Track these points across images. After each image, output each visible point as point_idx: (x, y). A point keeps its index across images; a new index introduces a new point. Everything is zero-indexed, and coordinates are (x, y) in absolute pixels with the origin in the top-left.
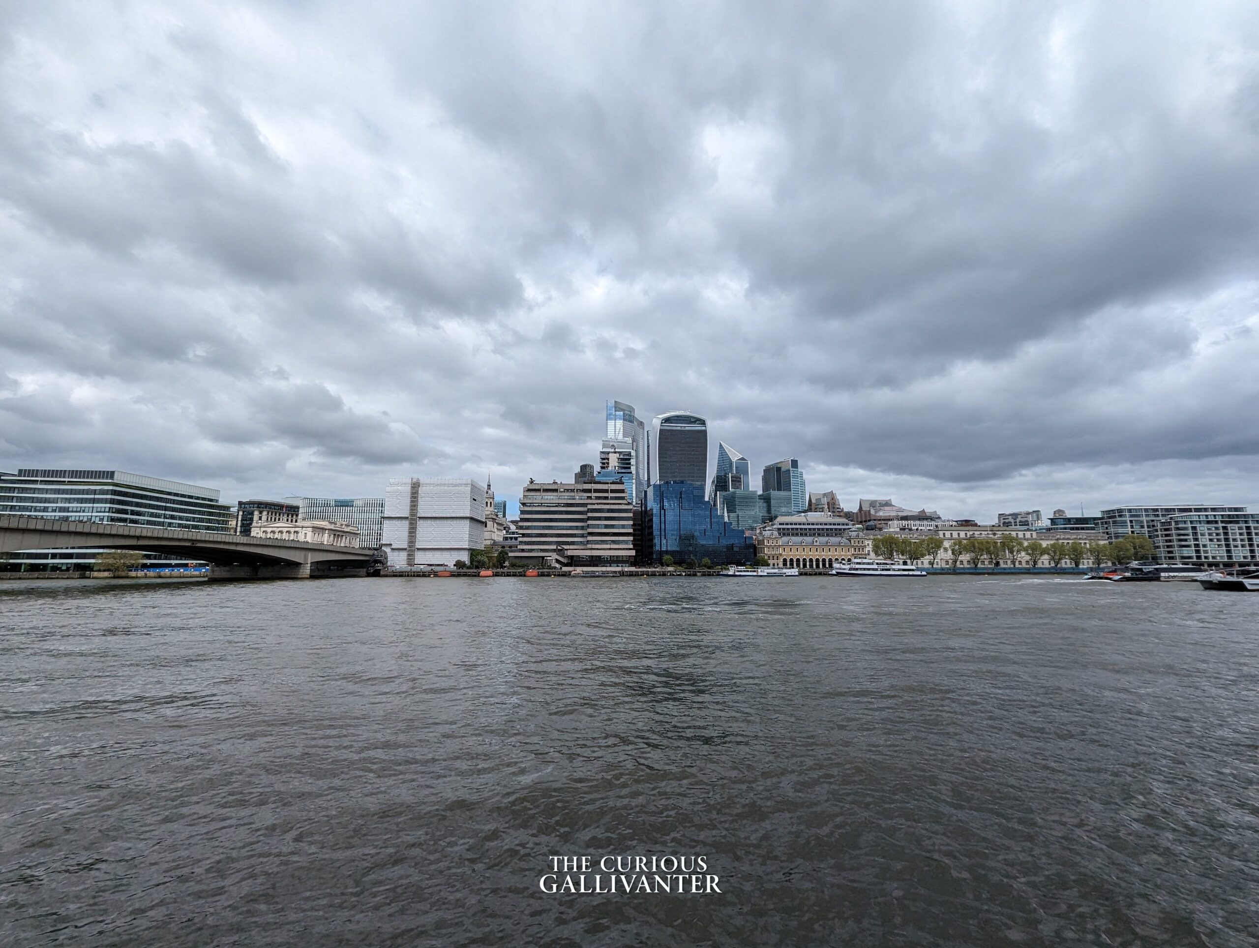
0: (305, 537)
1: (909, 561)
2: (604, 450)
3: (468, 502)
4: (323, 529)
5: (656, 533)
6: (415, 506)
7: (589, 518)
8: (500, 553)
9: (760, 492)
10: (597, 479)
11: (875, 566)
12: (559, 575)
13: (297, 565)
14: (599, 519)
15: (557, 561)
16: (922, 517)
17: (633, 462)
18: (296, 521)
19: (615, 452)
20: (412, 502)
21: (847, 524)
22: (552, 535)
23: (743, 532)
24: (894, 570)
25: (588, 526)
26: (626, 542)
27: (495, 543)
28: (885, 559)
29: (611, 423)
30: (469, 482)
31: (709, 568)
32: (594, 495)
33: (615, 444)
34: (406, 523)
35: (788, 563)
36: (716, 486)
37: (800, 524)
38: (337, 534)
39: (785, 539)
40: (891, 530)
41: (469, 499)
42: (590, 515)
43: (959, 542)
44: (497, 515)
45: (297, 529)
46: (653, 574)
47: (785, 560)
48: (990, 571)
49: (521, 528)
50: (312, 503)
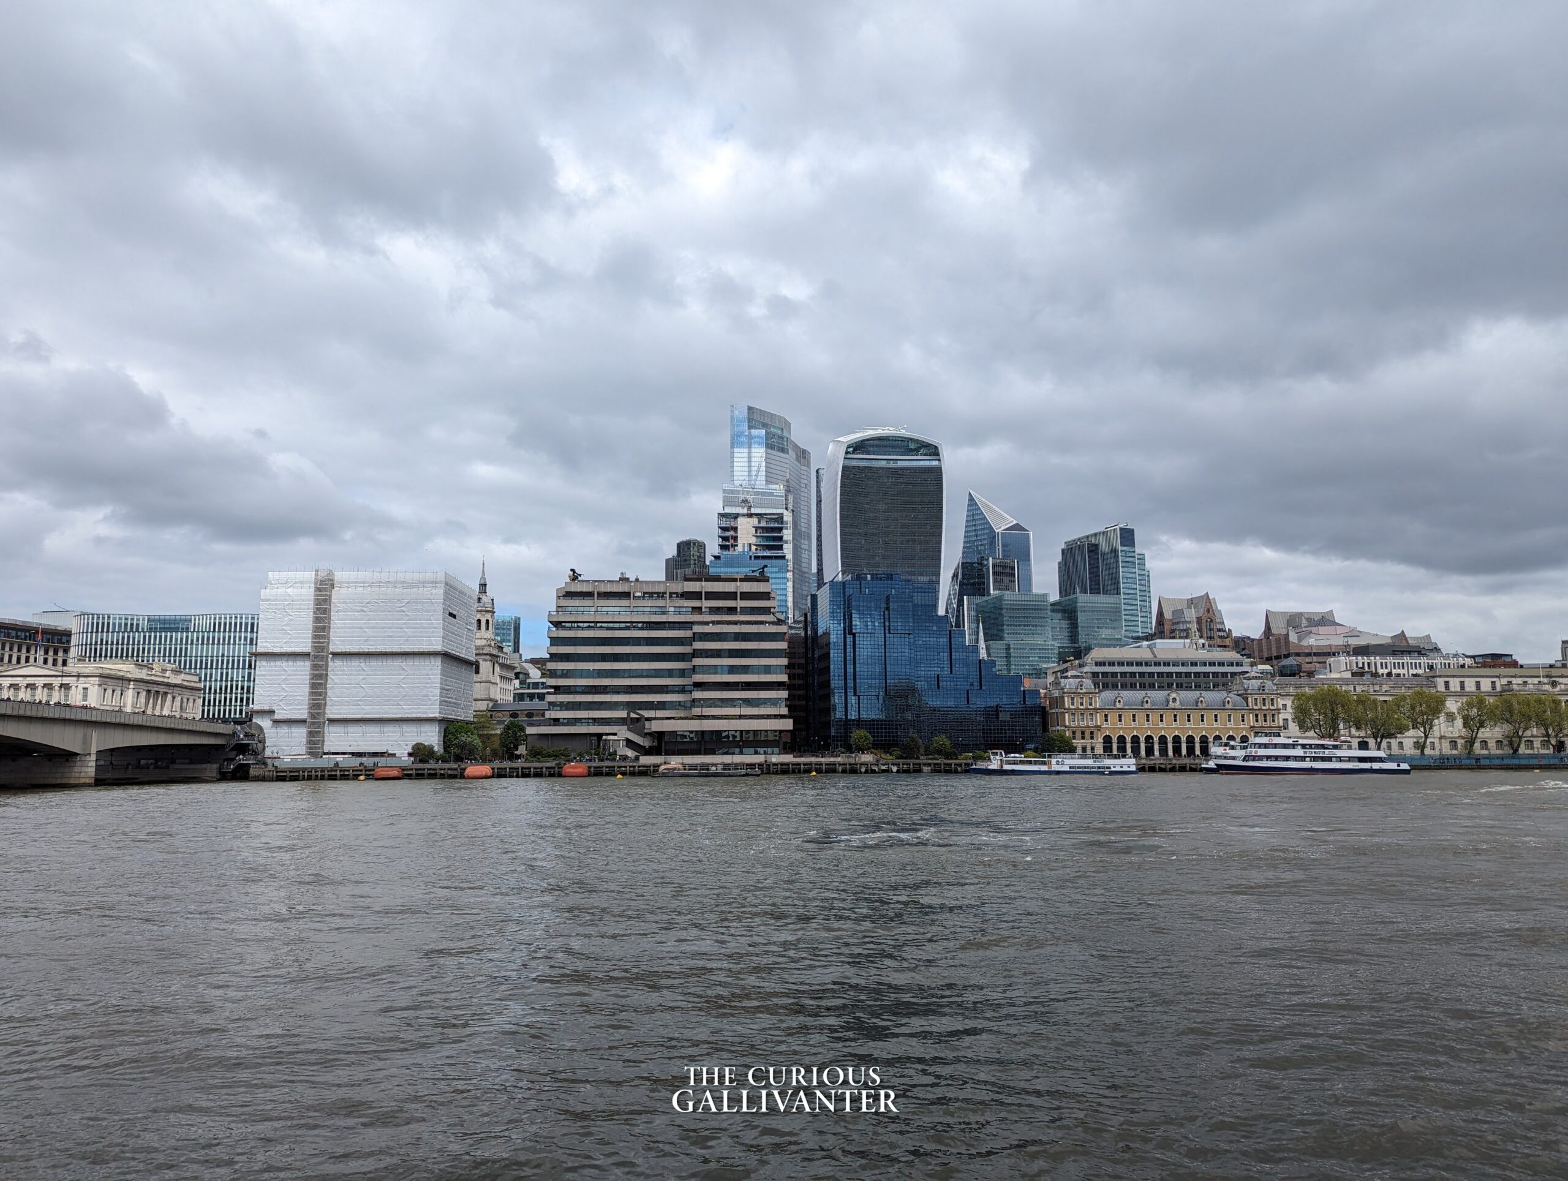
0: (85, 698)
1: (1371, 742)
2: (728, 510)
3: (438, 619)
4: (123, 679)
5: (836, 682)
6: (323, 629)
7: (697, 653)
8: (508, 728)
9: (1054, 597)
10: (713, 571)
11: (1299, 752)
12: (633, 774)
13: (68, 757)
14: (718, 654)
15: (630, 743)
16: (1400, 647)
17: (787, 534)
18: (64, 663)
19: (750, 515)
20: (317, 620)
21: (1239, 664)
22: (617, 690)
23: (1019, 680)
24: (1340, 759)
25: (694, 669)
26: (774, 702)
27: (496, 707)
28: (1322, 737)
29: (740, 454)
30: (441, 577)
31: (948, 756)
32: (706, 604)
33: (750, 498)
34: (304, 668)
35: (1114, 746)
36: (961, 584)
37: (1139, 664)
38: (155, 690)
39: (1108, 695)
40: (1334, 675)
41: (440, 614)
42: (698, 645)
43: (1478, 700)
44: (501, 648)
45: (66, 680)
46: (831, 770)
47: (1107, 740)
48: (1544, 762)
49: (553, 674)
50: (99, 624)
